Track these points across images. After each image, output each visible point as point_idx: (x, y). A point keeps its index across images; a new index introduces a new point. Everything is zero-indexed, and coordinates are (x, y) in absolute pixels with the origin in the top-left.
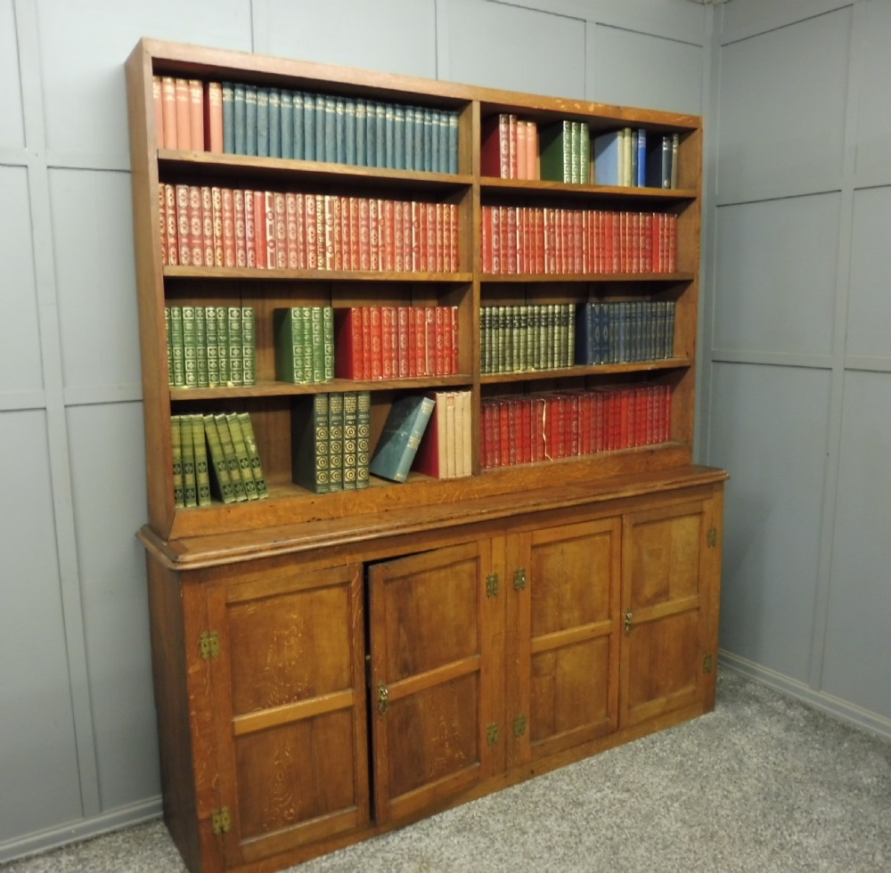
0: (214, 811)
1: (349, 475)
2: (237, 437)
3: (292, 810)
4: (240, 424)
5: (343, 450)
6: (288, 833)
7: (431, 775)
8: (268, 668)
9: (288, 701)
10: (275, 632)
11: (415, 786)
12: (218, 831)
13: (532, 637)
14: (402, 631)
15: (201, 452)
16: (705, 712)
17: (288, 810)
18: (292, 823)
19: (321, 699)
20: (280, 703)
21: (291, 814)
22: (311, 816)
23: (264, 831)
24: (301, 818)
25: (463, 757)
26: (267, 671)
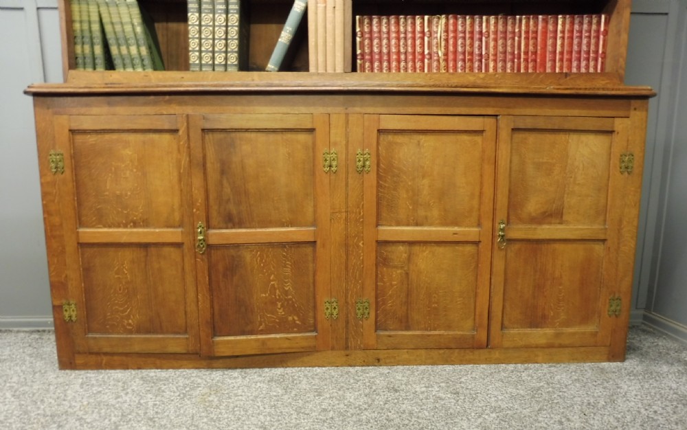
0: (64, 301)
1: (219, 59)
2: (126, 19)
3: (130, 321)
4: (129, 8)
5: (214, 36)
6: (127, 339)
7: (261, 328)
8: (107, 193)
9: (125, 226)
10: (113, 163)
11: (243, 333)
12: (67, 318)
13: (377, 225)
14: (225, 182)
15: (96, 27)
16: (609, 360)
17: (128, 320)
18: (130, 332)
19: (152, 230)
20: (119, 226)
21: (130, 325)
22: (148, 332)
23: (107, 332)
24: (138, 331)
25: (298, 322)
26: (107, 195)
